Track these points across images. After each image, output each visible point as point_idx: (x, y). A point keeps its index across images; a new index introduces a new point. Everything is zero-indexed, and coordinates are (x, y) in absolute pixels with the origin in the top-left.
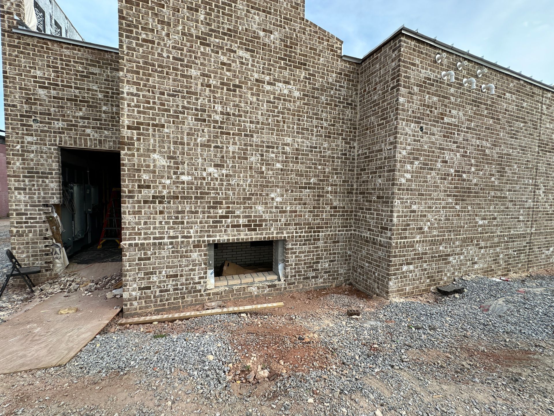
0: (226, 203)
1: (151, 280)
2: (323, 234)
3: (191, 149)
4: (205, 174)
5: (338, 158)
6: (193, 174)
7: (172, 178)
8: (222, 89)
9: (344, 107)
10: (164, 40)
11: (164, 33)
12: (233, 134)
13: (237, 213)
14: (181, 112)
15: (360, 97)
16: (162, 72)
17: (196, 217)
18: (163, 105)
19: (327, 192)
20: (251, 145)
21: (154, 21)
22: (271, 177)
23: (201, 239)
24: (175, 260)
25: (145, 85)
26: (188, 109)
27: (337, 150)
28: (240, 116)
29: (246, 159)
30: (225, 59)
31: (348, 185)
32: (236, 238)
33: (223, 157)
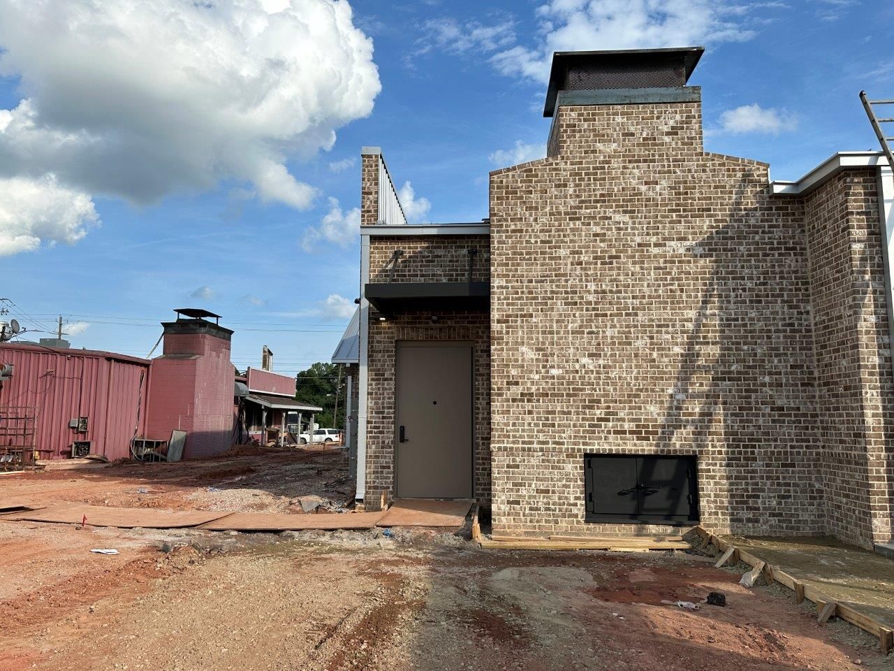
0: (605, 402)
1: (520, 493)
2: (762, 450)
3: (560, 338)
4: (577, 366)
5: (777, 331)
6: (564, 367)
7: (540, 373)
8: (596, 264)
9: (780, 255)
10: (531, 226)
11: (532, 219)
12: (611, 315)
13: (621, 415)
14: (549, 298)
15: (810, 236)
16: (530, 259)
17: (569, 419)
18: (531, 293)
19: (764, 385)
20: (636, 326)
21: (522, 210)
22: (666, 366)
23: (576, 447)
24: (546, 471)
25: (514, 276)
26: (557, 293)
27: (774, 319)
28: (620, 292)
29: (630, 344)
30: (598, 230)
31: (802, 373)
32: (621, 448)
33: (599, 344)
